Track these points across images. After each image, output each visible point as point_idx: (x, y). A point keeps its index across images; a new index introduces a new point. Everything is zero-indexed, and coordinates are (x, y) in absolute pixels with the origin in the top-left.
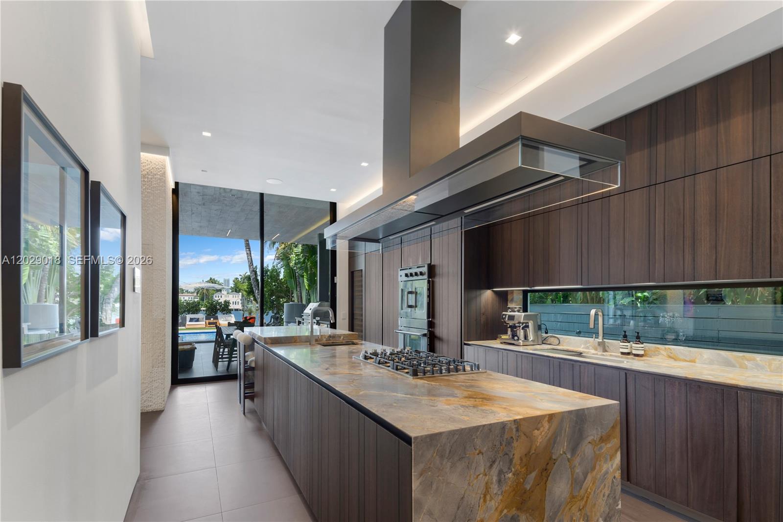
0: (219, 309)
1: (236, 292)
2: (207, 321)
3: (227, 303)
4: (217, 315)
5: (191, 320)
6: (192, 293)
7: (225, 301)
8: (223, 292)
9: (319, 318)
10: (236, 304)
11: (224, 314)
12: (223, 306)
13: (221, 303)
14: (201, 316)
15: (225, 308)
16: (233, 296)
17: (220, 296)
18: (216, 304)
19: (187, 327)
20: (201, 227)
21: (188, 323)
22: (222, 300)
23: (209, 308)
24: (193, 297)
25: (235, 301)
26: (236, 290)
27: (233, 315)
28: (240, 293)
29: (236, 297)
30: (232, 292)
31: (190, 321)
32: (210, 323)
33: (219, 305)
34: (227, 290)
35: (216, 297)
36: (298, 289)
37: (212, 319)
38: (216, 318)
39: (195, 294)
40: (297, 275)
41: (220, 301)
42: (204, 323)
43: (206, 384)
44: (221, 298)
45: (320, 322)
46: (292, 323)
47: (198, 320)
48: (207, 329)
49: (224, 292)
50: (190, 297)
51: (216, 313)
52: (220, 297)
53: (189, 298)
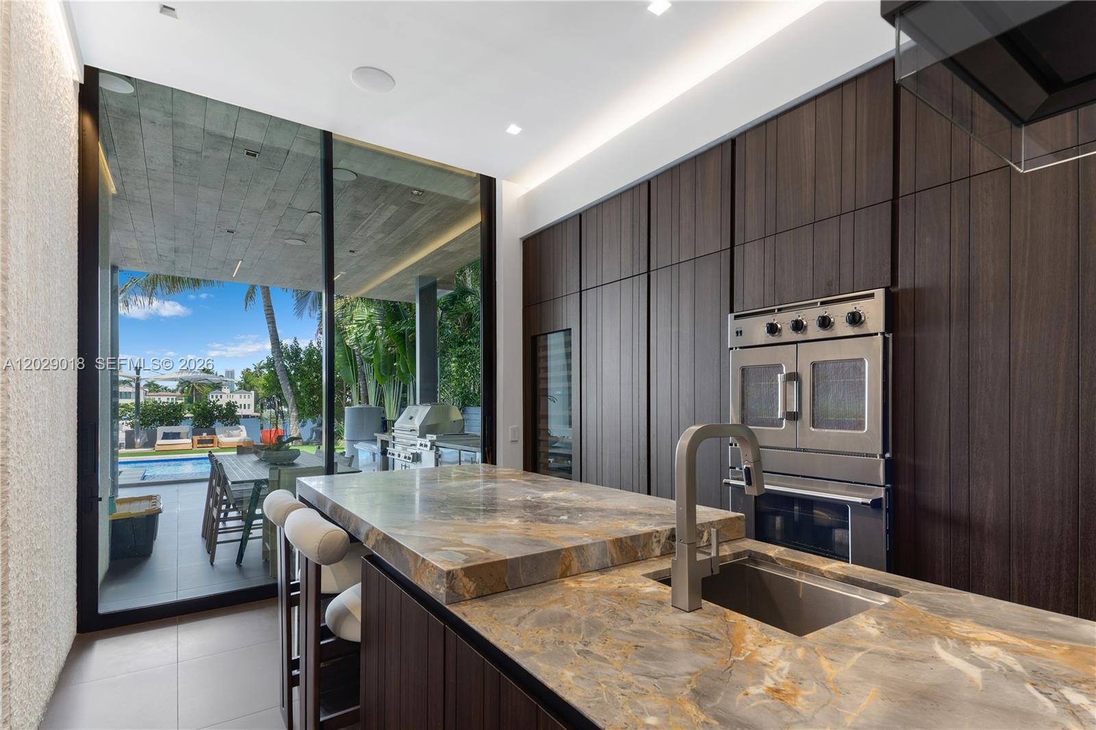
0: (217, 417)
1: (245, 389)
2: (196, 438)
3: (231, 407)
4: (213, 427)
5: (166, 436)
6: (174, 391)
7: (228, 404)
8: (223, 390)
9: (434, 437)
10: (245, 408)
11: (226, 425)
12: (225, 411)
13: (221, 406)
14: (184, 428)
15: (230, 416)
16: (241, 396)
17: (219, 395)
18: (213, 407)
19: (157, 448)
20: (176, 251)
21: (159, 441)
22: (223, 402)
23: (199, 415)
24: (174, 398)
25: (246, 403)
26: (246, 386)
27: (242, 427)
28: (253, 392)
29: (245, 398)
30: (240, 389)
31: (163, 439)
32: (200, 442)
33: (217, 409)
34: (231, 387)
35: (212, 398)
36: (361, 383)
37: (205, 434)
38: (213, 433)
39: (178, 393)
40: (357, 359)
41: (218, 403)
42: (190, 441)
43: (181, 627)
44: (222, 399)
45: (438, 444)
46: (360, 443)
47: (176, 436)
48: (195, 452)
49: (226, 390)
50: (170, 398)
51: (212, 423)
52: (219, 397)
53: (168, 399)
